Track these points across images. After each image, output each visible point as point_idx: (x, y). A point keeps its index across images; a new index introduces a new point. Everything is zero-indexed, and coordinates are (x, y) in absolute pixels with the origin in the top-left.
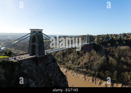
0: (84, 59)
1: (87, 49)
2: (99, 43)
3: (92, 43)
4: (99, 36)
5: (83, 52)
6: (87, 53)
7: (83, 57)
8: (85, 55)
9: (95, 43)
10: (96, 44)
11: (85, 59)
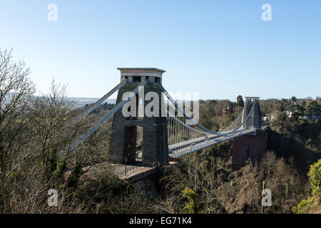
0: (237, 191)
1: (248, 151)
2: (289, 128)
3: (263, 128)
4: (283, 105)
5: (230, 162)
6: (247, 168)
7: (234, 185)
8: (240, 175)
9: (273, 128)
10: (275, 132)
11: (242, 190)
